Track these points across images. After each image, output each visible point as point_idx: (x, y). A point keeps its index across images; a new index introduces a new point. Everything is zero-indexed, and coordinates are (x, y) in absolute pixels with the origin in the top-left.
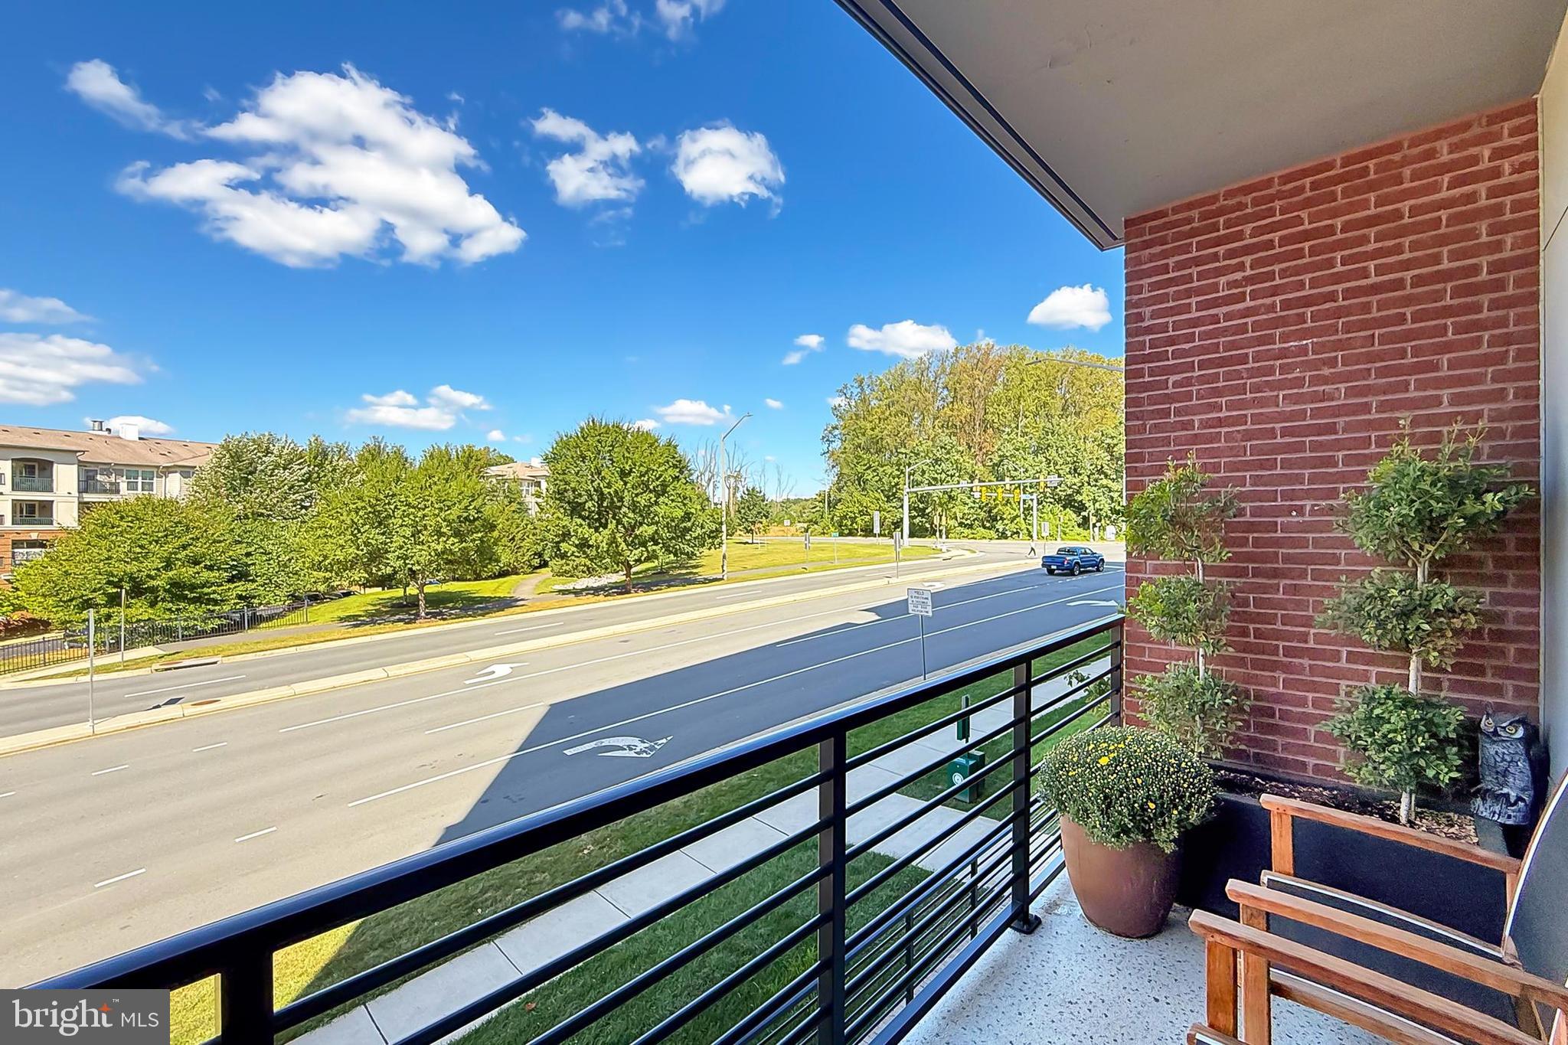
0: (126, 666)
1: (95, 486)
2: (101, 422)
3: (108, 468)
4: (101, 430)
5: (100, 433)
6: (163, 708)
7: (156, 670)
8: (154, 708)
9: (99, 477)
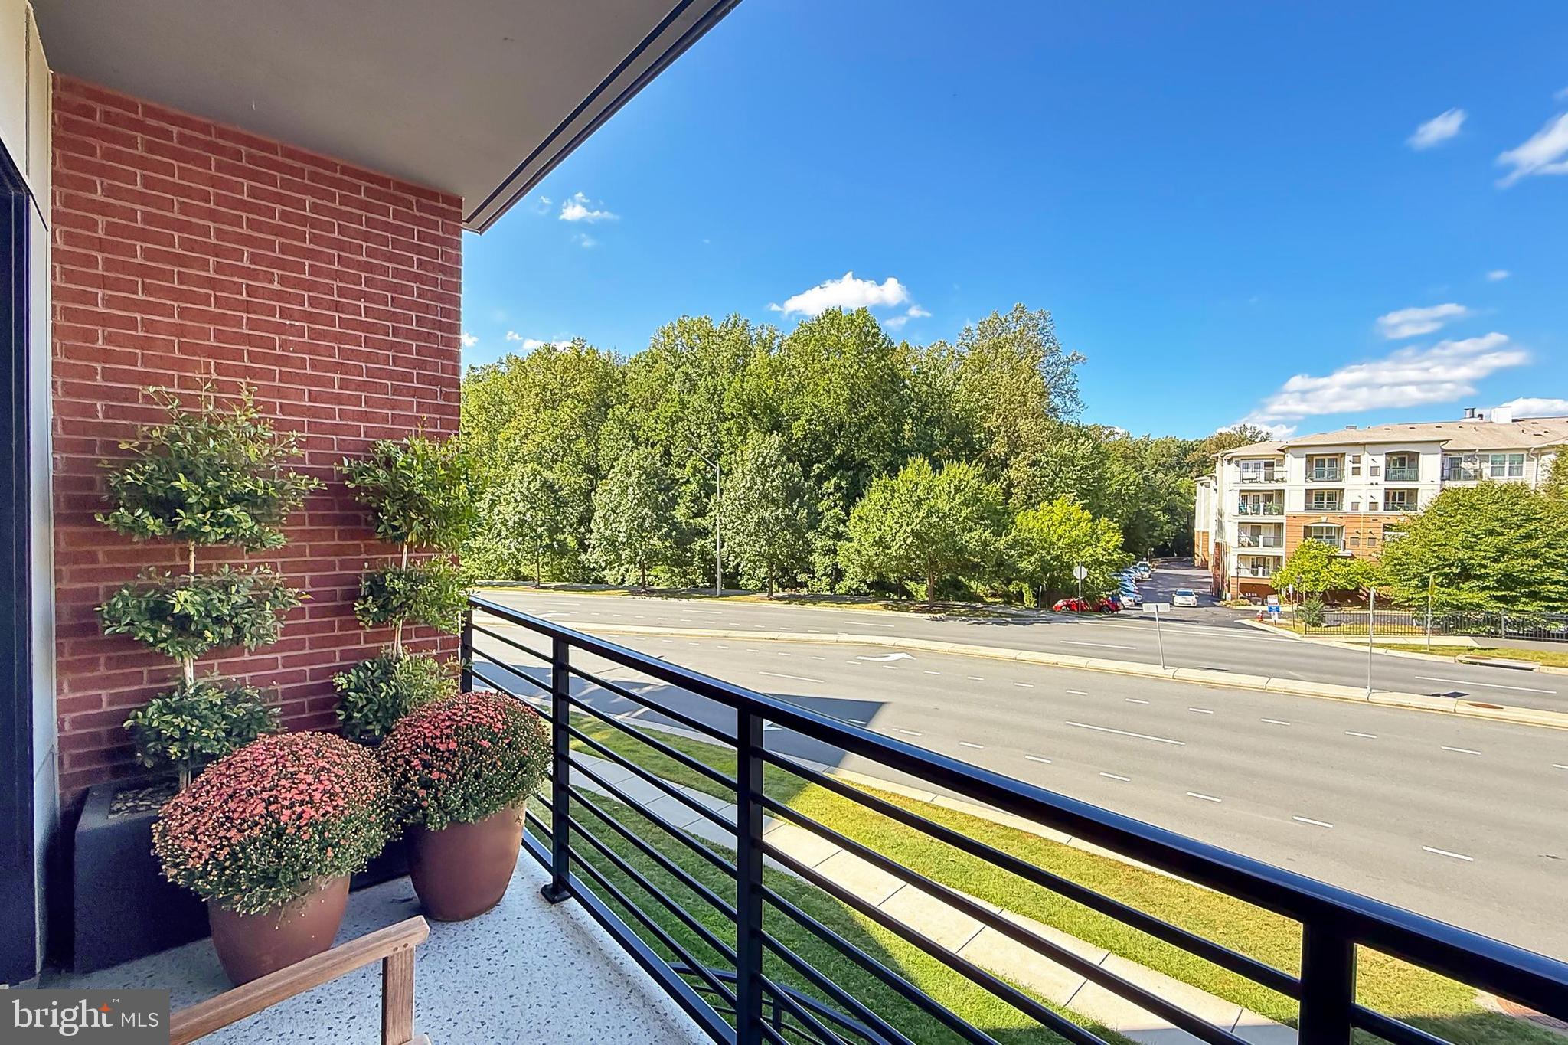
0: (1432, 650)
1: (1459, 473)
2: (1473, 409)
3: (1472, 455)
4: (1473, 417)
5: (1472, 420)
6: (1441, 698)
7: (1461, 661)
8: (1433, 695)
9: (1463, 465)
